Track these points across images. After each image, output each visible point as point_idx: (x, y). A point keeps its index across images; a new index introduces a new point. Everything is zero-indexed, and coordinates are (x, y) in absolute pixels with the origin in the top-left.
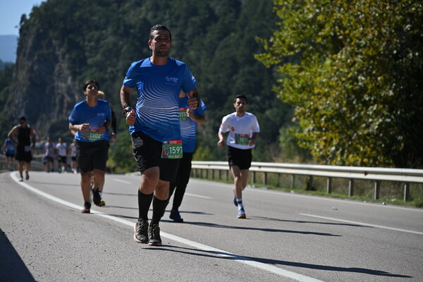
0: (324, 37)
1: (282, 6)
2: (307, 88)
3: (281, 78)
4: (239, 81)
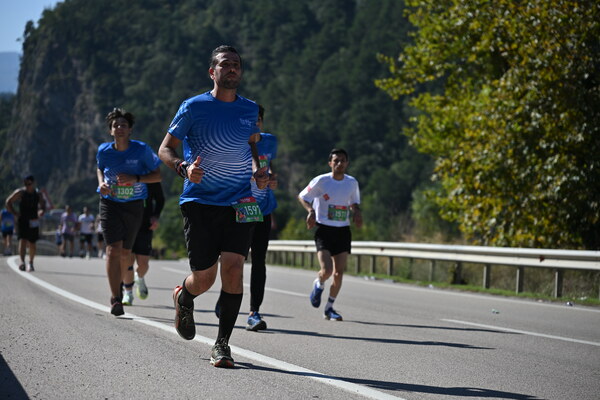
0: (480, 54)
1: (416, 8)
2: (454, 130)
4: (352, 120)
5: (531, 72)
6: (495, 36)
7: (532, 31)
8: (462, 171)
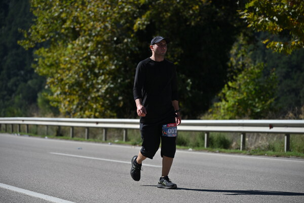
0: (66, 29)
2: (55, 65)
3: (36, 58)
4: (9, 60)
5: (90, 38)
7: (90, 18)
8: (59, 84)
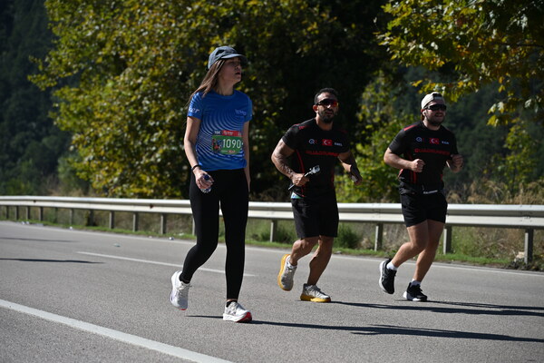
0: (106, 57)
2: (87, 113)
3: (57, 102)
5: (142, 70)
6: (115, 44)
7: (142, 40)
8: (92, 143)
